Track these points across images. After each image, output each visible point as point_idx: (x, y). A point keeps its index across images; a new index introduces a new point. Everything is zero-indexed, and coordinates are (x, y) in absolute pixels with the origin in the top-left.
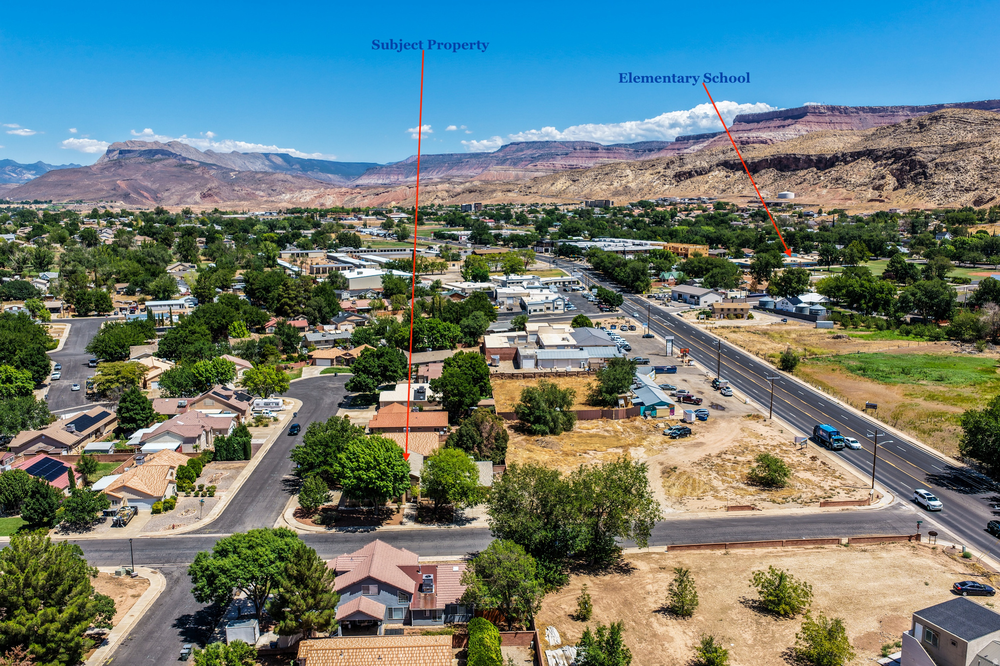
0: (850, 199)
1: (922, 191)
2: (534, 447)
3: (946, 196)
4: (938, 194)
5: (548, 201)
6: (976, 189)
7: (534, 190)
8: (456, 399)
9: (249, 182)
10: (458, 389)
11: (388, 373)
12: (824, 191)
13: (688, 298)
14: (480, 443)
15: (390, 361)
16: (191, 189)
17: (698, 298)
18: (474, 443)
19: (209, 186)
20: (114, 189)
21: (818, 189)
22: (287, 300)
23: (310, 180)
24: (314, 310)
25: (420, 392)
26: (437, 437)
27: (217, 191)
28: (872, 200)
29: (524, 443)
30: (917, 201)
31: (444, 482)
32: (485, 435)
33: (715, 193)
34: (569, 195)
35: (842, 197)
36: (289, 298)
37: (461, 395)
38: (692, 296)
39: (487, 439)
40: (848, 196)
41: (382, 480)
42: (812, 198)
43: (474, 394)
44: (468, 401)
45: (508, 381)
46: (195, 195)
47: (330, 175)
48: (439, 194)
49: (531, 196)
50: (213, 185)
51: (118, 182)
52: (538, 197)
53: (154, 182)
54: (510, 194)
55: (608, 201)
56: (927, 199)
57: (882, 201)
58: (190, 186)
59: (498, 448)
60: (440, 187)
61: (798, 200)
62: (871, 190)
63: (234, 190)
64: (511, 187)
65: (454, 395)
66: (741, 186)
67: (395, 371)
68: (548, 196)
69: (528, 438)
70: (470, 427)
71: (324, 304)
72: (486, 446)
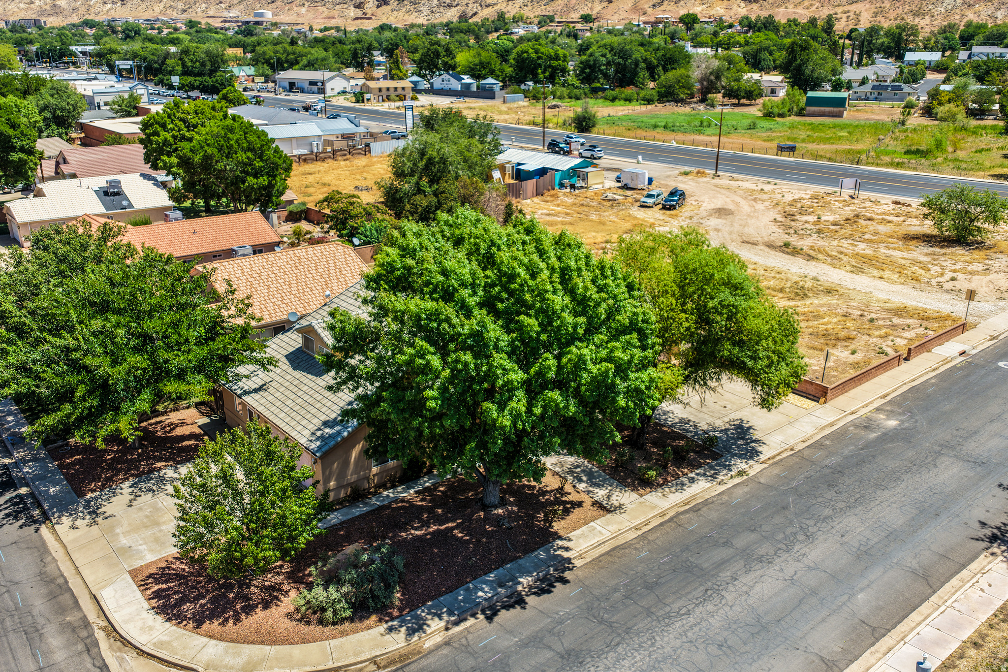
0: (334, 18)
1: (408, 7)
3: (432, 12)
4: (425, 10)
6: (457, 5)
12: (303, 10)
13: (306, 86)
17: (323, 83)
21: (295, 8)
28: (357, 19)
30: (406, 17)
33: (175, 14)
35: (324, 16)
38: (313, 83)
40: (331, 15)
42: (291, 17)
55: (39, 20)
56: (416, 14)
57: (370, 18)
61: (277, 19)
62: (352, 8)
66: (204, 5)
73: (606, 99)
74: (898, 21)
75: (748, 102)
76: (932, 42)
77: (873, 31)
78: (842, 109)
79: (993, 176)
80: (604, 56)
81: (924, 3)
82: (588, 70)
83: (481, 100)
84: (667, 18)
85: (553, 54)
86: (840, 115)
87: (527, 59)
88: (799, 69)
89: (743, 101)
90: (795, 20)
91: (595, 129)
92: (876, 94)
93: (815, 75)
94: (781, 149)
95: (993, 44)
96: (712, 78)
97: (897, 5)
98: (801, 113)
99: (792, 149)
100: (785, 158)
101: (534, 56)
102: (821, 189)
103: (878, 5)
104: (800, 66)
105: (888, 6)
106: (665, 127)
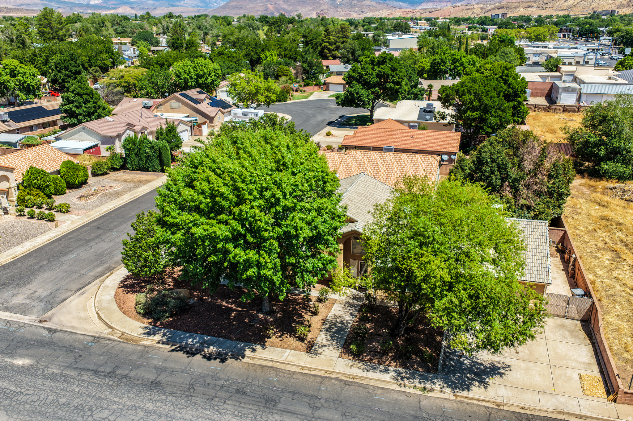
2: (606, 198)
5: (561, 13)
7: (550, 5)
8: (476, 115)
9: (347, 6)
10: (480, 100)
11: (388, 85)
14: (516, 180)
15: (394, 70)
16: (311, 10)
18: (503, 180)
19: (322, 8)
20: (266, 10)
22: (328, 44)
23: (387, 5)
24: (348, 52)
25: (427, 111)
26: (436, 164)
27: (327, 11)
29: (587, 191)
31: (419, 273)
32: (528, 165)
34: (579, 9)
36: (329, 43)
37: (486, 110)
39: (534, 173)
41: (248, 246)
43: (504, 111)
44: (493, 120)
45: (541, 114)
46: (312, 13)
47: (401, 3)
48: (475, 11)
49: (547, 10)
50: (325, 8)
51: (268, 5)
52: (553, 11)
53: (289, 6)
54: (530, 9)
55: (614, 11)
58: (311, 8)
59: (550, 194)
60: (476, 6)
63: (337, 11)
64: (532, 4)
65: (474, 109)
67: (398, 83)
68: (561, 10)
69: (592, 183)
70: (499, 147)
71: (357, 48)
72: (528, 187)
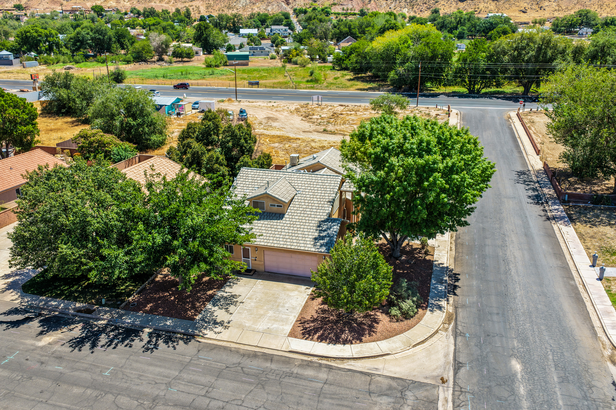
73: (98, 62)
74: (221, 12)
75: (188, 60)
76: (249, 23)
77: (221, 17)
78: (247, 61)
79: (358, 89)
80: (88, 34)
81: (231, 2)
82: (78, 44)
83: (6, 66)
84: (80, 8)
85: (48, 33)
86: (247, 65)
87: (30, 37)
88: (206, 40)
89: (185, 59)
90: (166, 11)
91: (125, 81)
92: (252, 53)
93: (216, 43)
94: (251, 84)
95: (278, 25)
96: (164, 46)
97: (217, 2)
98: (225, 65)
99: (257, 84)
100: (255, 88)
101: (35, 34)
102: (303, 103)
103: (207, 2)
104: (206, 38)
105: (212, 3)
106: (164, 77)
